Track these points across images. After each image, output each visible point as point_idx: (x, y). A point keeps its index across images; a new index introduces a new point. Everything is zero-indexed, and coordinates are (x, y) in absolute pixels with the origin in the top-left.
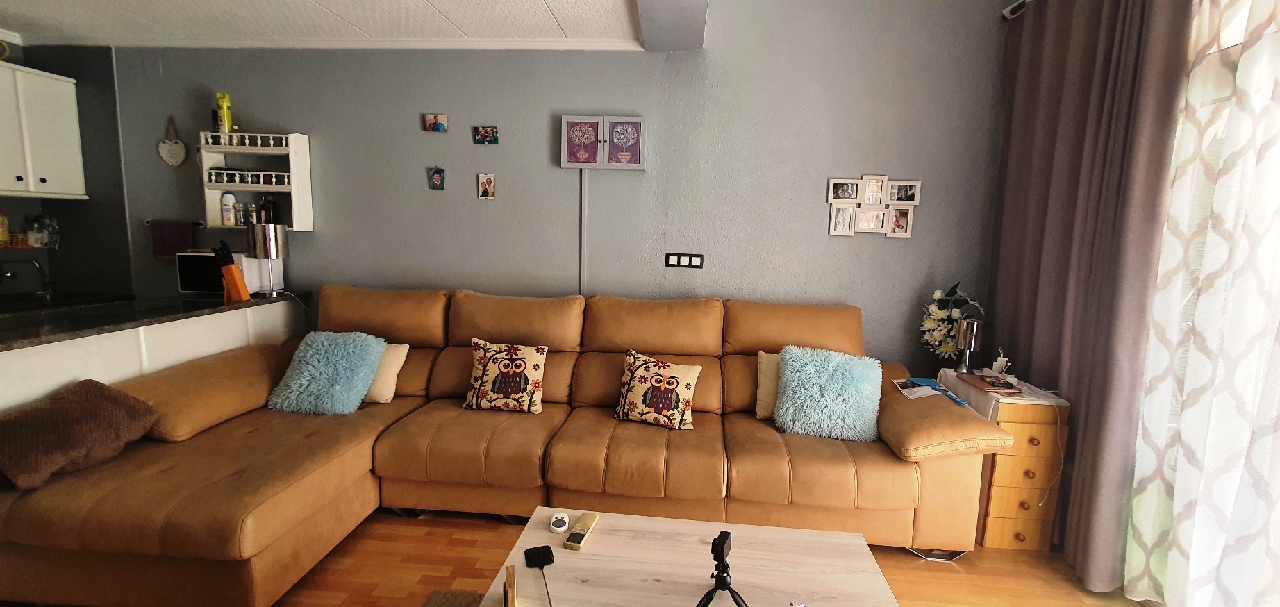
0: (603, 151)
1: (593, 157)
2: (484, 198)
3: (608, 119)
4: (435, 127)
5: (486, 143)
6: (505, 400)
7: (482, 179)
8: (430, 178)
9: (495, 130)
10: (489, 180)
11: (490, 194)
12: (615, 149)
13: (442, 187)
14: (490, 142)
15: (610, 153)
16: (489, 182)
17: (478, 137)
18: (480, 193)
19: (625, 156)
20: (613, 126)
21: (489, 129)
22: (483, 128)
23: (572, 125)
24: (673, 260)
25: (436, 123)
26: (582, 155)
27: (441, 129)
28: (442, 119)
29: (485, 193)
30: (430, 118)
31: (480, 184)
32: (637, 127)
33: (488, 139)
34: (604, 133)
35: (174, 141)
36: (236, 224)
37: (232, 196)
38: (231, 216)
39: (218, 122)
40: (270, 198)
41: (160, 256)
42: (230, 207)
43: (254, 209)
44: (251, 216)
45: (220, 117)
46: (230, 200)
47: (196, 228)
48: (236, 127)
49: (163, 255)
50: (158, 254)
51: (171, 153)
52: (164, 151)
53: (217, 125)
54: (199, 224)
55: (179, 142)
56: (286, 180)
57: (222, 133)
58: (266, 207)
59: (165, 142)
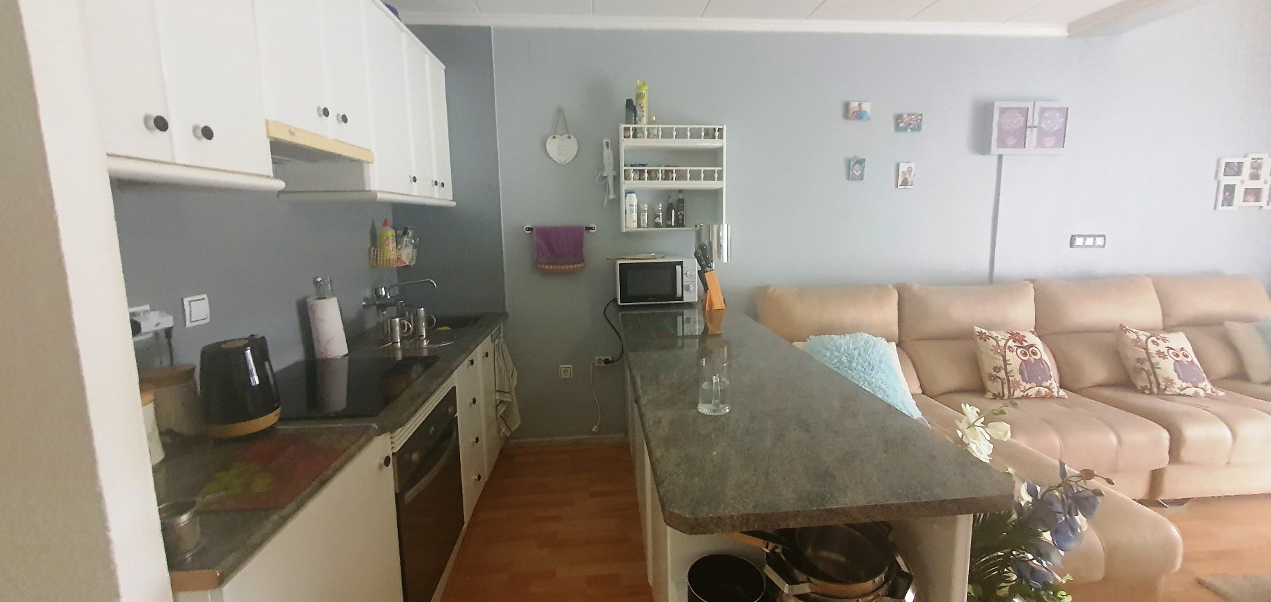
0: (1032, 136)
1: (1022, 143)
2: (903, 187)
3: (1039, 104)
4: (859, 115)
5: (909, 130)
6: (1037, 389)
7: (903, 168)
8: (849, 168)
9: (920, 117)
10: (910, 169)
11: (909, 184)
12: (1042, 134)
13: (861, 177)
14: (913, 130)
15: (1038, 138)
16: (910, 170)
17: (901, 125)
18: (900, 183)
19: (1049, 142)
20: (1043, 110)
21: (913, 117)
22: (908, 115)
23: (1003, 111)
24: (1079, 241)
25: (860, 111)
26: (1011, 141)
27: (865, 118)
28: (866, 107)
29: (905, 183)
30: (854, 105)
31: (900, 173)
32: (1065, 112)
33: (911, 126)
34: (1034, 119)
35: (567, 135)
36: (639, 226)
37: (634, 195)
38: (635, 218)
39: (638, 112)
40: (681, 196)
41: (543, 266)
42: (635, 208)
43: (660, 209)
44: (659, 216)
45: (642, 107)
46: (633, 199)
47: (586, 233)
48: (654, 118)
49: (549, 264)
50: (541, 264)
51: (561, 149)
52: (552, 146)
53: (635, 117)
54: (591, 228)
55: (572, 136)
56: (716, 175)
57: (643, 124)
58: (675, 206)
59: (554, 137)
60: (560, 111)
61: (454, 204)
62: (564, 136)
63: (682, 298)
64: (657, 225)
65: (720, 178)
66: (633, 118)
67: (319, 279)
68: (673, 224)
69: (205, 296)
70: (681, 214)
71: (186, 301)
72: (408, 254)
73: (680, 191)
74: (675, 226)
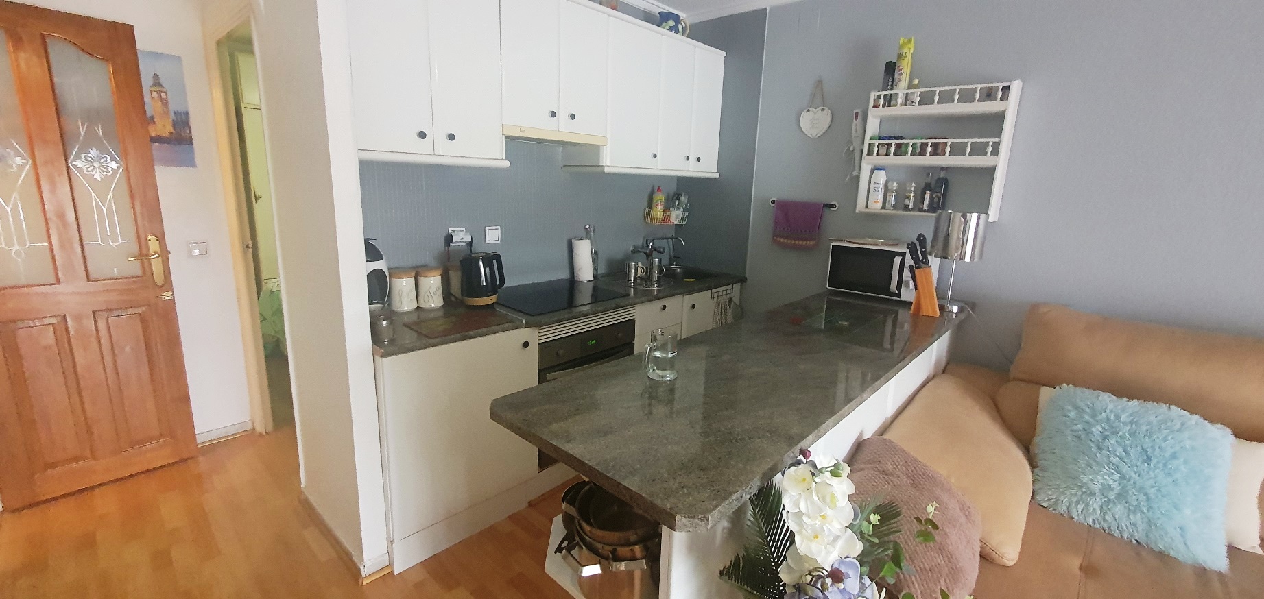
35: (820, 108)
36: (884, 207)
37: (883, 172)
38: (880, 197)
39: (896, 76)
40: (942, 175)
41: (779, 239)
42: (881, 186)
43: (913, 189)
44: (908, 198)
45: (901, 70)
46: (881, 177)
47: (826, 210)
48: (916, 81)
49: (785, 238)
50: (777, 236)
51: (814, 122)
52: (806, 120)
53: (892, 82)
54: (832, 206)
55: (826, 108)
56: (990, 149)
57: (901, 90)
58: (932, 186)
59: (808, 111)
60: (819, 83)
61: (718, 175)
62: (818, 109)
63: (898, 295)
64: (906, 208)
65: (995, 152)
66: (890, 84)
67: (588, 227)
68: (925, 207)
69: (499, 227)
70: (937, 196)
71: (487, 228)
72: (677, 215)
73: (943, 169)
74: (928, 211)
